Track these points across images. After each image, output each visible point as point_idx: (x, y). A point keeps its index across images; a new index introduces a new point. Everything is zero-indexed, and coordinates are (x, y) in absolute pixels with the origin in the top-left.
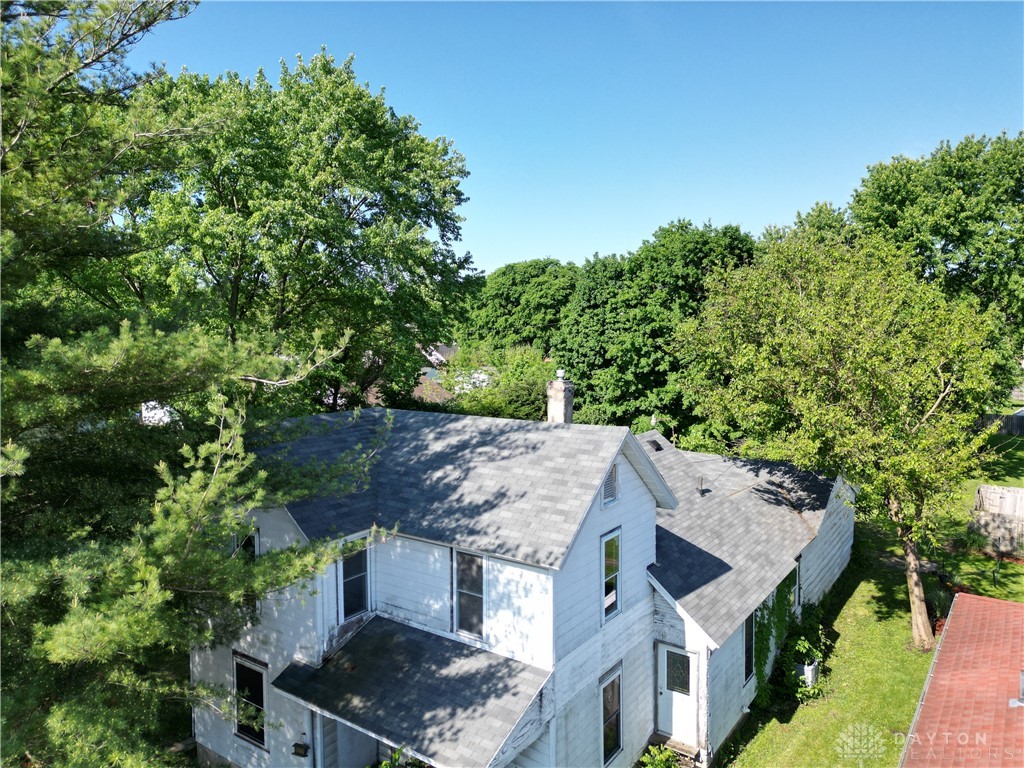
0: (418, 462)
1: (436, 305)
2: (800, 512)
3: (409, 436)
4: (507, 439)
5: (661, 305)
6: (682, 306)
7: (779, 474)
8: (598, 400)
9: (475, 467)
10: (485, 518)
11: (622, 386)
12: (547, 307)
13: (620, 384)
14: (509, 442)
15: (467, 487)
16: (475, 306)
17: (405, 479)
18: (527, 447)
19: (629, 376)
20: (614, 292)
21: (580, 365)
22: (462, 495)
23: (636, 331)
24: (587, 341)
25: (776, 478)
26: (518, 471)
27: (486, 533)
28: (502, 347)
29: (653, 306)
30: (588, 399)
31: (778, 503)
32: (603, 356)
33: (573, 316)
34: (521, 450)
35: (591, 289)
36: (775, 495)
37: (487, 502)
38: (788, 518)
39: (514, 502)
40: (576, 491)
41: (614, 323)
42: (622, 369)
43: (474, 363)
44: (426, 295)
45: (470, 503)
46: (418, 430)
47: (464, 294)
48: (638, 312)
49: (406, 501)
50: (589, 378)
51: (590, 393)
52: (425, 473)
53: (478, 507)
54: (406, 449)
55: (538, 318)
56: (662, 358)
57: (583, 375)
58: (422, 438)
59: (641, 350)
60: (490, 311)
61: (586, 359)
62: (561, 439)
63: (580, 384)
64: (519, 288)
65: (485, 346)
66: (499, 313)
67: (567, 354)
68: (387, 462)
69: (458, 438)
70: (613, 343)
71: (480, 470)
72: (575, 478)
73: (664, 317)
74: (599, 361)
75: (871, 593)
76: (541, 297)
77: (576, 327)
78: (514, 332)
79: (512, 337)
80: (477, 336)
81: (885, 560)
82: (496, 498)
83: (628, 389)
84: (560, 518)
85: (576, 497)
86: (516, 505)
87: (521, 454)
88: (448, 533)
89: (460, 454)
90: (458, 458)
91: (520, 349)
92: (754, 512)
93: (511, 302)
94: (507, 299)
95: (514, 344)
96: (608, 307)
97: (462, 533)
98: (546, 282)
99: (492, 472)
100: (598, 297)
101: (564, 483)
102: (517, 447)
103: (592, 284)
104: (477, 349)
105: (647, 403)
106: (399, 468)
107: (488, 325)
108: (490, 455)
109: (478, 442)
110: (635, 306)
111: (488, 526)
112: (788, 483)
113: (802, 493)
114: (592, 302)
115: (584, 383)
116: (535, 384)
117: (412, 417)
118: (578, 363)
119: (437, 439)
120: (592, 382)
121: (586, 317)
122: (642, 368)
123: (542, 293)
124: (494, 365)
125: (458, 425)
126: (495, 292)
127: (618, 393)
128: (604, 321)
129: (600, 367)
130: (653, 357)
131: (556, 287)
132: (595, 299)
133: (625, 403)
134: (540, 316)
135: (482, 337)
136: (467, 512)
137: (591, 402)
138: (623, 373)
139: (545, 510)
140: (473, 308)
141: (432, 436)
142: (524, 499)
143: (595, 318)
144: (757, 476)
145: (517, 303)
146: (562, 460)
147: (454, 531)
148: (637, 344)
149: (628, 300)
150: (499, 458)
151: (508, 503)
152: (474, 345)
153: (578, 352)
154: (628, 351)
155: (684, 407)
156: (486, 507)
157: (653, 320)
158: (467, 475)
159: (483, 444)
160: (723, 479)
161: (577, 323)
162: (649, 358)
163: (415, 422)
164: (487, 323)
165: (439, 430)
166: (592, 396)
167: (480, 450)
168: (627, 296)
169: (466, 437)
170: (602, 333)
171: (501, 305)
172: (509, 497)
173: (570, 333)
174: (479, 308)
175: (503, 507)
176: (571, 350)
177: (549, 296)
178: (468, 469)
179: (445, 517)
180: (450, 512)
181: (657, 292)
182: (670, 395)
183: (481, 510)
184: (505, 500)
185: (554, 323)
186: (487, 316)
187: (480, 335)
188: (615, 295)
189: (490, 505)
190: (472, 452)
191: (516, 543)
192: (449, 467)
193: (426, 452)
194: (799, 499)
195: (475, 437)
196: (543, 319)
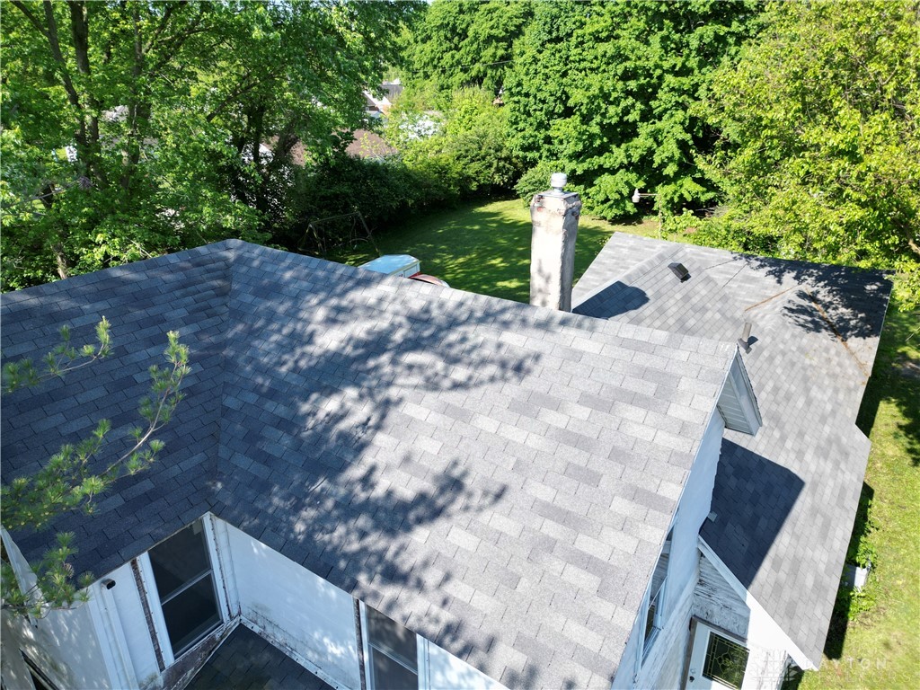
0: (296, 369)
1: (354, 39)
2: (844, 339)
3: (281, 309)
4: (464, 340)
5: (637, 38)
6: (664, 39)
7: (810, 280)
8: (556, 155)
9: (400, 400)
10: (421, 541)
11: (585, 140)
12: (498, 40)
13: (584, 137)
14: (467, 346)
15: (383, 449)
16: (419, 38)
17: (269, 406)
18: (503, 365)
19: (595, 129)
20: (580, 21)
21: (538, 113)
22: (372, 469)
23: (604, 71)
24: (546, 84)
25: (807, 287)
26: (486, 424)
27: (420, 585)
28: (448, 87)
29: (626, 40)
30: (545, 154)
31: (817, 327)
32: (564, 103)
33: (531, 52)
34: (492, 370)
35: (554, 18)
36: (811, 314)
37: (422, 498)
38: (833, 352)
39: (480, 509)
40: (621, 506)
41: (580, 61)
42: (586, 119)
43: (419, 106)
44: (340, 24)
45: (389, 494)
46: (297, 298)
47: (396, 22)
48: (609, 48)
49: (268, 460)
50: (547, 129)
51: (547, 146)
52: (306, 399)
53: (405, 507)
54: (275, 337)
55: (487, 53)
56: (633, 106)
57: (541, 125)
58: (304, 315)
59: (610, 95)
60: (435, 47)
61: (545, 106)
62: (576, 356)
63: (536, 136)
64: (467, 17)
65: (430, 86)
66: (444, 47)
67: (523, 100)
68: (241, 360)
69: (368, 325)
70: (577, 87)
71: (409, 409)
72: (618, 469)
73: (640, 53)
74: (560, 108)
75: (896, 420)
76: (492, 28)
77: (534, 66)
78: (461, 70)
79: (460, 76)
80: (421, 74)
81: (899, 367)
82: (442, 490)
83: (591, 144)
84: (587, 581)
85: (624, 525)
86: (485, 517)
87: (492, 379)
88: (342, 564)
89: (371, 363)
90: (369, 371)
91: (468, 91)
92: (794, 349)
93: (458, 34)
94: (453, 30)
95: (462, 84)
96: (573, 40)
97: (370, 570)
98: (497, 9)
99: (435, 418)
100: (562, 28)
101: (592, 478)
102: (484, 362)
103: (555, 11)
104: (422, 89)
105: (612, 160)
106: (260, 380)
107: (433, 62)
108: (430, 372)
109: (406, 340)
110: (607, 39)
111: (426, 564)
112: (824, 295)
113: (844, 310)
114: (554, 34)
115: (541, 135)
116: (485, 135)
117: (289, 268)
118: (535, 110)
119: (331, 321)
120: (550, 133)
121: (547, 53)
122: (610, 118)
123: (492, 23)
124: (441, 109)
125: (369, 295)
126: (441, 22)
127: (580, 147)
128: (567, 58)
129: (560, 116)
130: (623, 104)
131: (509, 15)
132: (558, 30)
133: (588, 160)
134: (491, 51)
135: (427, 76)
136: (382, 515)
137: (547, 157)
138: (587, 124)
139: (549, 545)
140: (416, 42)
141: (320, 314)
142: (503, 504)
143: (558, 55)
144: (779, 282)
145: (464, 35)
146: (583, 412)
147: (355, 559)
148: (605, 89)
149: (597, 32)
150: (446, 383)
151: (467, 508)
152: (419, 85)
153: (535, 97)
154: (596, 97)
155: (655, 166)
156: (421, 510)
157: (627, 59)
158: (383, 417)
159: (414, 344)
160: (734, 285)
161: (535, 61)
162: (618, 105)
163: (295, 279)
164: (432, 59)
165: (334, 302)
166: (549, 150)
167: (410, 358)
168: (597, 27)
169: (383, 324)
170: (565, 74)
171: (446, 38)
172: (470, 495)
173: (527, 74)
174: (424, 41)
175: (456, 518)
176: (527, 95)
177: (501, 26)
178: (387, 403)
179: (338, 518)
180: (348, 509)
181: (633, 20)
182: (640, 151)
183: (412, 516)
184: (461, 501)
185: (507, 58)
186: (432, 51)
187: (425, 73)
188: (582, 25)
189: (428, 509)
190: (394, 362)
191: (487, 630)
192: (351, 392)
193: (309, 349)
194: (841, 319)
195: (400, 325)
196: (494, 55)
